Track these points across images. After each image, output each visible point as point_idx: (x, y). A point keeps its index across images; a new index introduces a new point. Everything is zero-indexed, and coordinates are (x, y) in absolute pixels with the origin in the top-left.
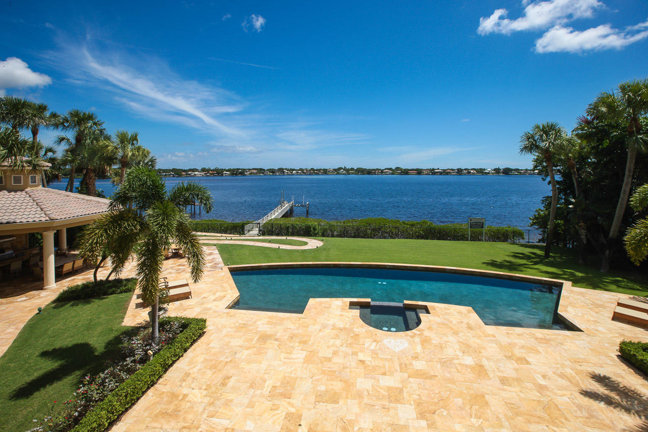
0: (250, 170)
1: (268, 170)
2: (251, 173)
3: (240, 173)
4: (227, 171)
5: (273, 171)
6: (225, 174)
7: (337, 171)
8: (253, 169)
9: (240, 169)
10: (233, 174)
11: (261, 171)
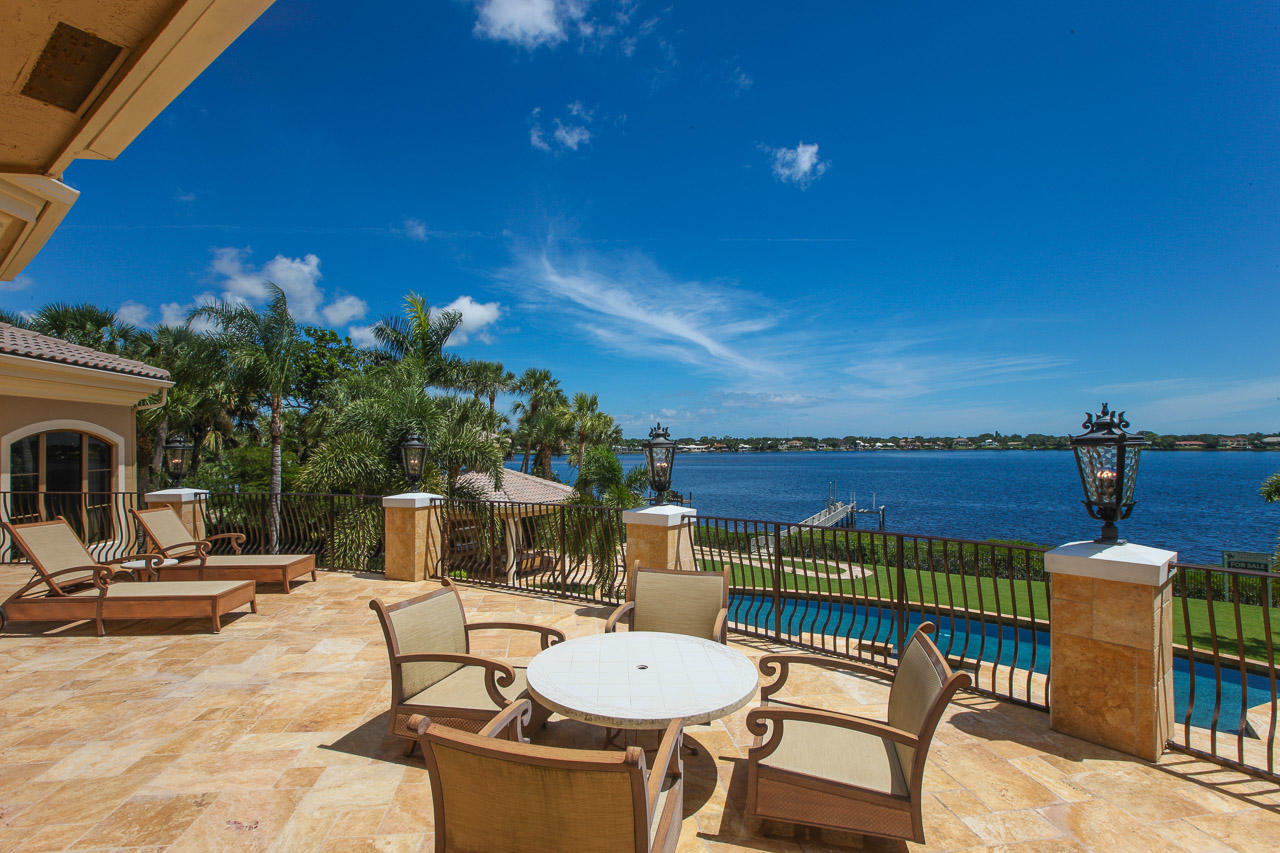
0: (787, 440)
1: (825, 441)
2: (791, 447)
3: (770, 447)
4: (746, 442)
5: (833, 443)
6: (742, 448)
7: (977, 442)
8: (794, 439)
9: (770, 439)
10: (757, 449)
11: (810, 442)
